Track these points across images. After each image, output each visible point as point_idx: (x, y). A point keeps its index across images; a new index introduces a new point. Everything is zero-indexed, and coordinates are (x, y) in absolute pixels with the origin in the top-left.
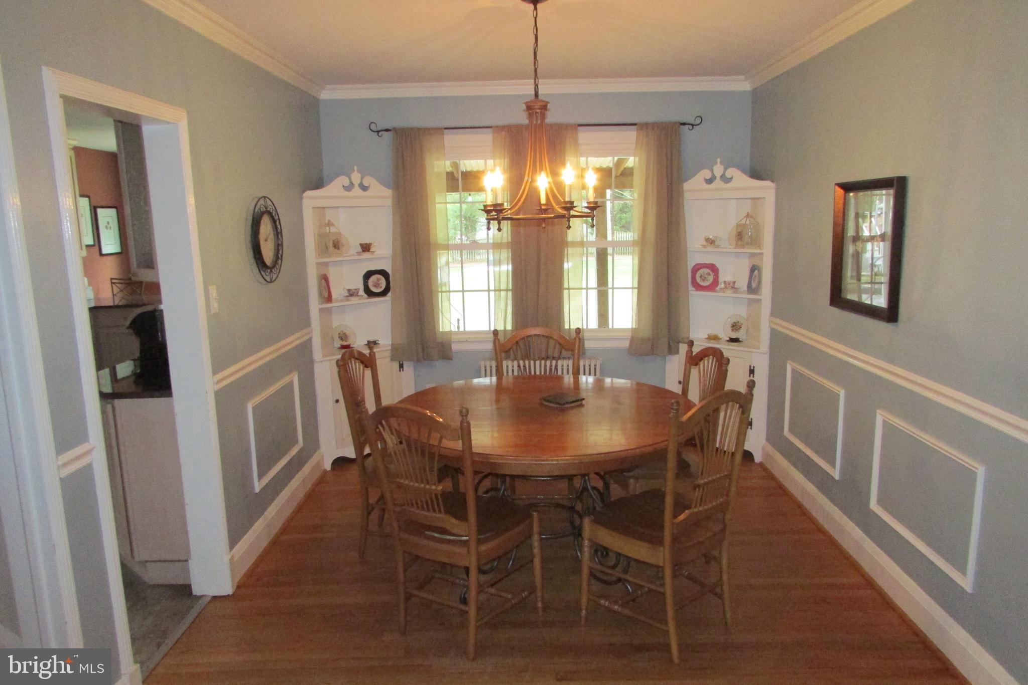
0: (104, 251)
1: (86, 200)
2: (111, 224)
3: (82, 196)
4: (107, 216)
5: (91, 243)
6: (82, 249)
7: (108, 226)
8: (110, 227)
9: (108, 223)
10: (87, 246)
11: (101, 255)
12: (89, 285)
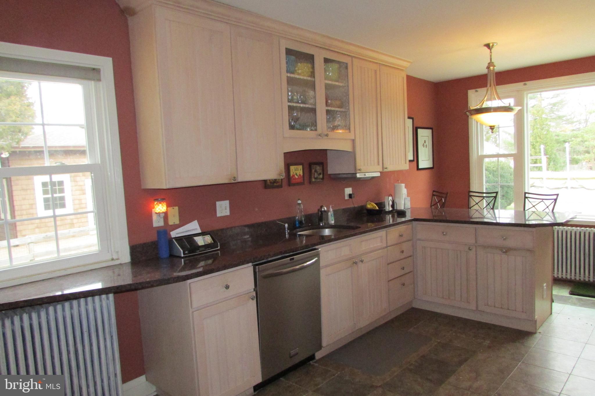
0: (420, 167)
1: (411, 120)
2: (427, 143)
3: (409, 118)
4: (425, 135)
5: (412, 159)
6: (406, 163)
7: (425, 144)
8: (426, 146)
9: (425, 142)
10: (410, 161)
11: (418, 169)
12: (408, 196)
